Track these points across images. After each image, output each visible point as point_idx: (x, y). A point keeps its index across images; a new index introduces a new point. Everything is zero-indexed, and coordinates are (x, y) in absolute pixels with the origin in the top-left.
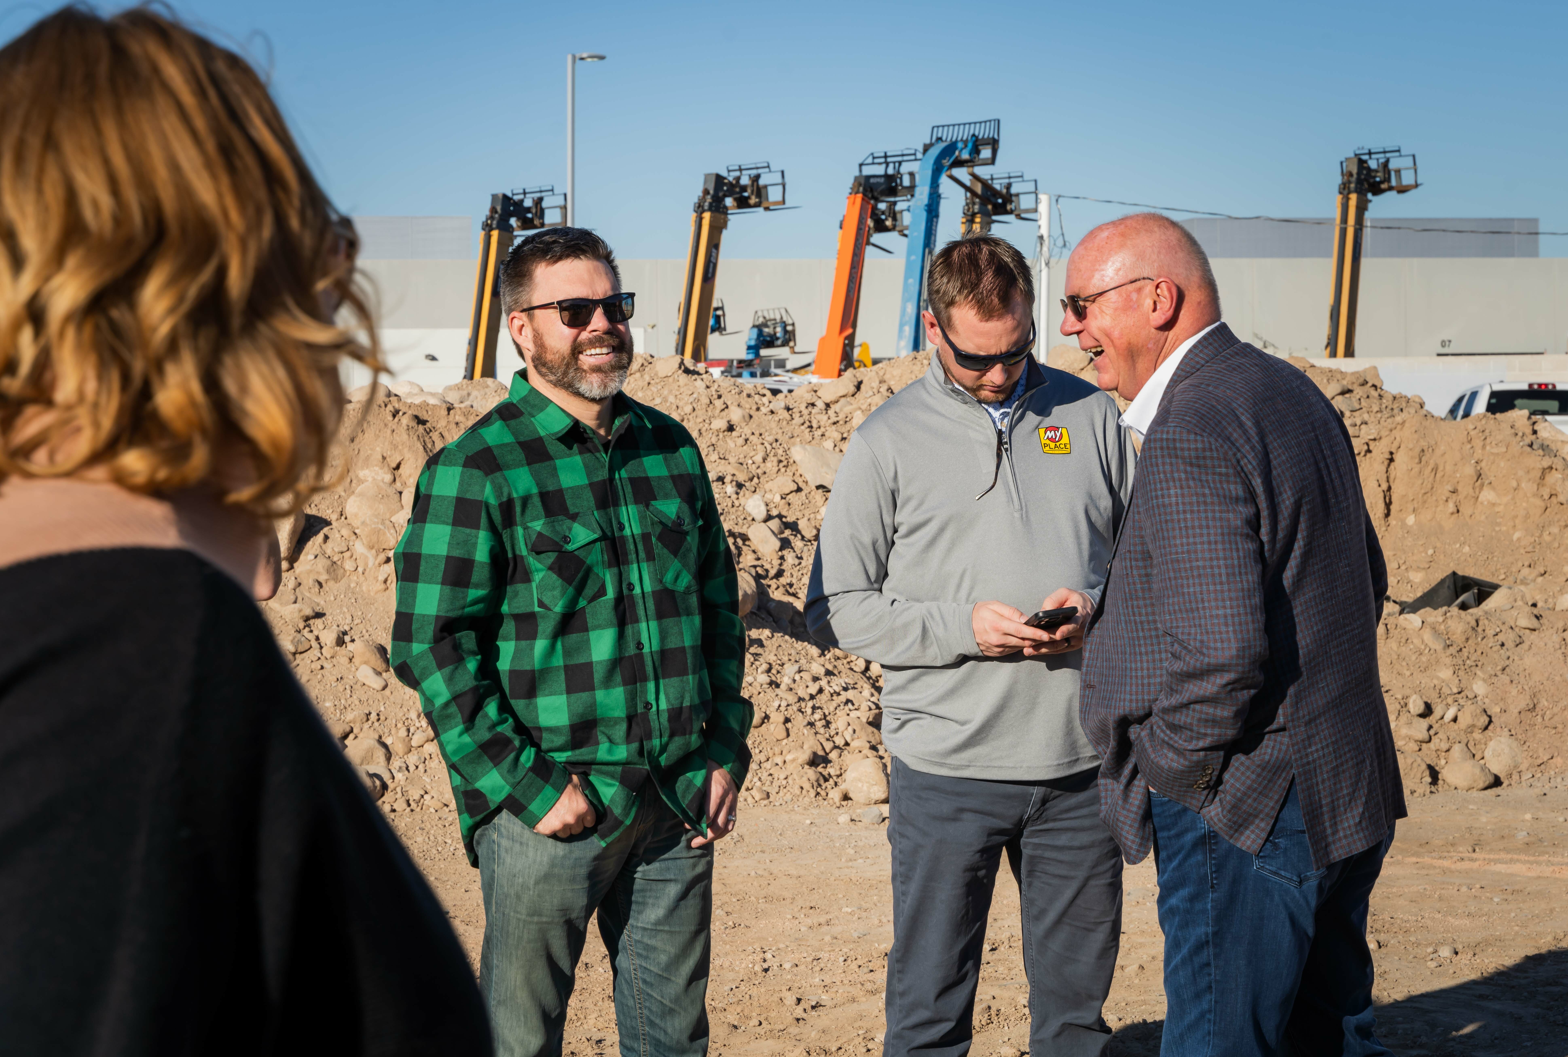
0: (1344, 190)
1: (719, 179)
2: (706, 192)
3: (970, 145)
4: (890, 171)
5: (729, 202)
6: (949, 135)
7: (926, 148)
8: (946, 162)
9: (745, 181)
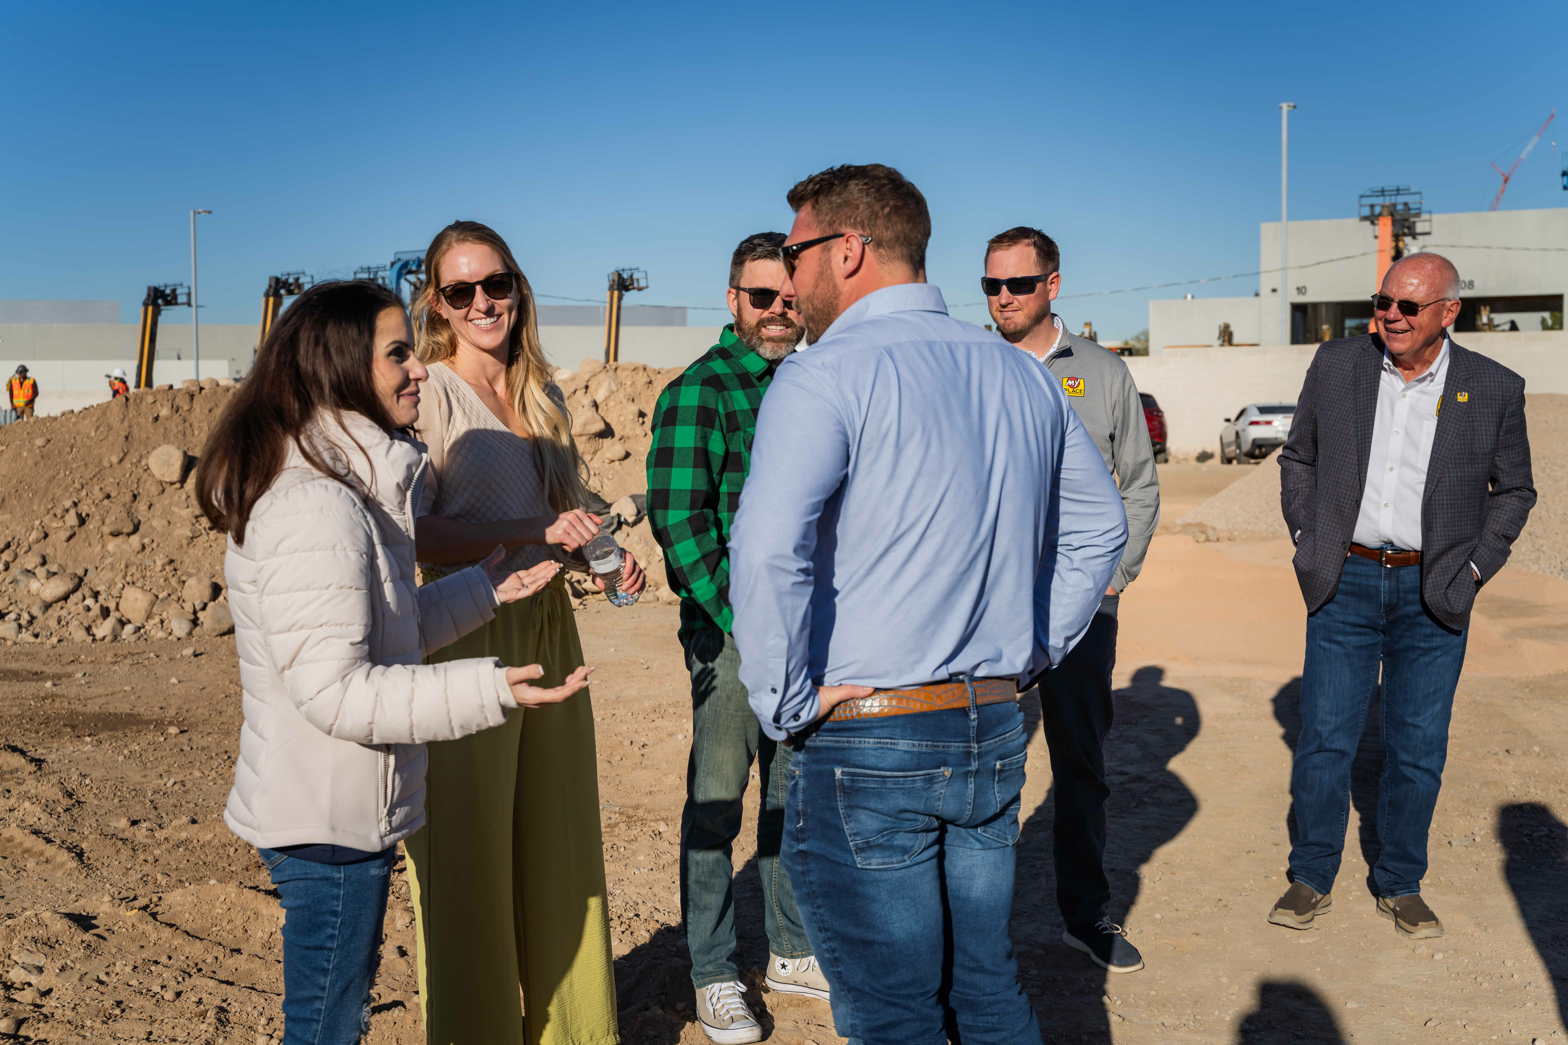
0: (611, 288)
1: (277, 280)
2: (270, 286)
3: (416, 263)
4: (372, 276)
5: (283, 292)
6: (404, 257)
7: (393, 264)
8: (404, 271)
9: (291, 280)
